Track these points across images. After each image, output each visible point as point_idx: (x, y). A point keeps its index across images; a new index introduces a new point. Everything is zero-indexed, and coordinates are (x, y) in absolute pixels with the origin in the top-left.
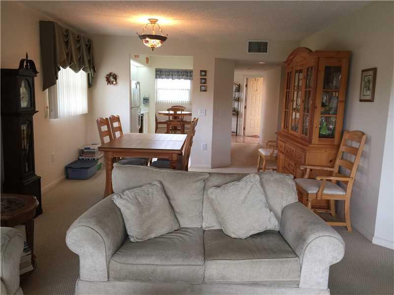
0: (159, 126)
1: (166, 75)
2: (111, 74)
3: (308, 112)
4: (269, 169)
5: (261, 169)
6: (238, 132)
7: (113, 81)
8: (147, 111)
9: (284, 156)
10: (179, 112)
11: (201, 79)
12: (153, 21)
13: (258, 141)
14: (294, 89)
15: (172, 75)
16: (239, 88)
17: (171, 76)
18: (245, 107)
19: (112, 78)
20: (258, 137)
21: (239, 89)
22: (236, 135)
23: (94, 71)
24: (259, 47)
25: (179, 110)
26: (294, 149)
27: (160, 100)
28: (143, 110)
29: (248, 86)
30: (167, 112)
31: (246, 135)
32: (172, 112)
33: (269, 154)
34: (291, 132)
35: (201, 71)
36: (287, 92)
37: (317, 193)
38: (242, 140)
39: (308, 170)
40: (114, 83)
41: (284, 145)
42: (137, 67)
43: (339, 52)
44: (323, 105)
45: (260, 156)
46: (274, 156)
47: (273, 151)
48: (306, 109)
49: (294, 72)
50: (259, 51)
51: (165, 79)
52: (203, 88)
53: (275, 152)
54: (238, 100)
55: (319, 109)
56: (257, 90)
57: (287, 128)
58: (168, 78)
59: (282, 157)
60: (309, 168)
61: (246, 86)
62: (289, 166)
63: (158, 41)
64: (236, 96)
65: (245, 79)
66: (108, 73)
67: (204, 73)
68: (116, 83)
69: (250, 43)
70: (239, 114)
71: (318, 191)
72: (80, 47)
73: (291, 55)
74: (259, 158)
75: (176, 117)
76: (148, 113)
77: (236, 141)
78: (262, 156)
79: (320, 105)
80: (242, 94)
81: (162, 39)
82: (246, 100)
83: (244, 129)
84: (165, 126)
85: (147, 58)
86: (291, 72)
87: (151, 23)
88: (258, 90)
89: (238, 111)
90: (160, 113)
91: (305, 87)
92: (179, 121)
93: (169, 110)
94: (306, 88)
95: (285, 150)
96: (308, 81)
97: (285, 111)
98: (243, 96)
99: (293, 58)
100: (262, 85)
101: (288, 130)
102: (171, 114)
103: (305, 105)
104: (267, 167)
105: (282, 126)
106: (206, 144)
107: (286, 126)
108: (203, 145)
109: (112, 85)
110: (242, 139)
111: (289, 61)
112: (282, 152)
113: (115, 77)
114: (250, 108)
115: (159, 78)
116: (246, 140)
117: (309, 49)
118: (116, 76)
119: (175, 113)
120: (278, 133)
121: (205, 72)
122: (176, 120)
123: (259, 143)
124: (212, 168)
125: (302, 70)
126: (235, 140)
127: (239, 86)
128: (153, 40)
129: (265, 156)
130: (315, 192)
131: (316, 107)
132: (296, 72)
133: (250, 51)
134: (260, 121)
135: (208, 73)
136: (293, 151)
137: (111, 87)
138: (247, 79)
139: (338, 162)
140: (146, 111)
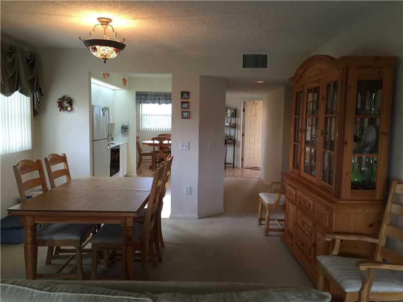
0: (144, 158)
1: (151, 99)
2: (64, 97)
3: (332, 149)
4: (274, 220)
5: (264, 219)
6: (235, 164)
7: (67, 107)
8: (126, 142)
9: (295, 207)
10: (165, 142)
11: (183, 103)
12: (106, 22)
13: (259, 175)
14: (307, 114)
15: (159, 99)
16: (236, 112)
17: (158, 101)
18: (243, 135)
19: (66, 103)
20: (259, 170)
21: (235, 114)
22: (234, 167)
23: (41, 94)
24: (256, 61)
25: (165, 139)
26: (311, 202)
27: (145, 128)
28: (119, 141)
29: (246, 111)
30: (152, 142)
31: (244, 167)
32: (157, 142)
33: (273, 202)
34: (304, 174)
35: (182, 93)
36: (296, 118)
37: (360, 292)
38: (240, 174)
39: (338, 242)
40: (69, 109)
41: (294, 193)
42: (114, 90)
43: (378, 58)
44: (356, 139)
45: (262, 203)
46: (280, 204)
47: (279, 198)
48: (328, 145)
49: (306, 91)
50: (257, 66)
51: (151, 104)
52: (185, 114)
53: (281, 199)
54: (234, 126)
55: (351, 146)
56: (256, 115)
57: (298, 168)
58: (154, 103)
59: (291, 208)
60: (339, 238)
61: (244, 110)
62: (303, 224)
63: (111, 49)
64: (232, 123)
65: (242, 102)
66: (61, 96)
67: (185, 94)
68: (72, 109)
69: (245, 56)
70: (236, 143)
71: (362, 288)
72: (13, 61)
73: (301, 67)
74: (260, 204)
75: (162, 148)
76: (127, 144)
77: (234, 176)
78: (265, 204)
79: (353, 140)
80: (239, 119)
81: (118, 46)
82: (244, 127)
83: (242, 159)
84: (150, 157)
85: (124, 79)
86: (300, 92)
87: (102, 25)
88: (258, 115)
89: (235, 140)
90: (144, 143)
91: (324, 112)
92: (166, 152)
93: (153, 139)
94: (326, 113)
95: (296, 200)
96: (329, 103)
97: (294, 145)
98: (240, 121)
99: (303, 73)
100: (261, 109)
101: (300, 171)
102: (156, 145)
103: (325, 138)
104: (271, 218)
105: (291, 165)
106: (191, 187)
107: (296, 166)
108: (187, 189)
109: (66, 112)
110: (240, 171)
111: (298, 77)
112: (292, 201)
113: (70, 102)
114: (248, 136)
115: (144, 102)
116: (245, 174)
117: (330, 57)
118: (71, 100)
119: (161, 143)
120: (285, 175)
121: (188, 93)
122: (162, 151)
123: (259, 178)
124: (199, 219)
125: (319, 87)
126: (231, 174)
127: (235, 110)
128: (104, 48)
129: (268, 205)
130: (357, 289)
131: (346, 143)
132: (309, 91)
133: (244, 66)
134: (260, 150)
135: (191, 95)
136: (310, 205)
137: (64, 114)
138: (244, 102)
139: (385, 229)
140: (124, 142)
